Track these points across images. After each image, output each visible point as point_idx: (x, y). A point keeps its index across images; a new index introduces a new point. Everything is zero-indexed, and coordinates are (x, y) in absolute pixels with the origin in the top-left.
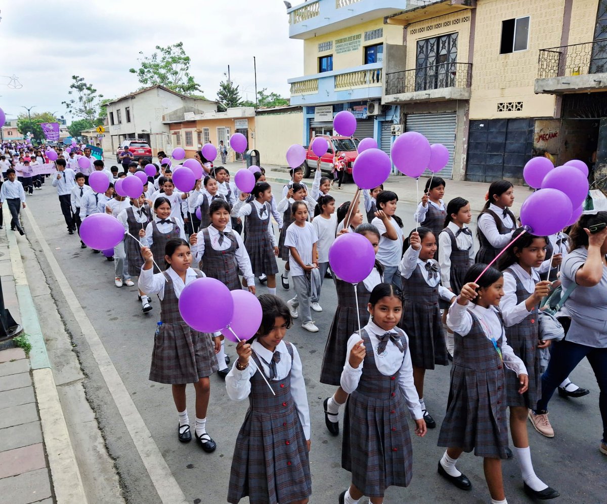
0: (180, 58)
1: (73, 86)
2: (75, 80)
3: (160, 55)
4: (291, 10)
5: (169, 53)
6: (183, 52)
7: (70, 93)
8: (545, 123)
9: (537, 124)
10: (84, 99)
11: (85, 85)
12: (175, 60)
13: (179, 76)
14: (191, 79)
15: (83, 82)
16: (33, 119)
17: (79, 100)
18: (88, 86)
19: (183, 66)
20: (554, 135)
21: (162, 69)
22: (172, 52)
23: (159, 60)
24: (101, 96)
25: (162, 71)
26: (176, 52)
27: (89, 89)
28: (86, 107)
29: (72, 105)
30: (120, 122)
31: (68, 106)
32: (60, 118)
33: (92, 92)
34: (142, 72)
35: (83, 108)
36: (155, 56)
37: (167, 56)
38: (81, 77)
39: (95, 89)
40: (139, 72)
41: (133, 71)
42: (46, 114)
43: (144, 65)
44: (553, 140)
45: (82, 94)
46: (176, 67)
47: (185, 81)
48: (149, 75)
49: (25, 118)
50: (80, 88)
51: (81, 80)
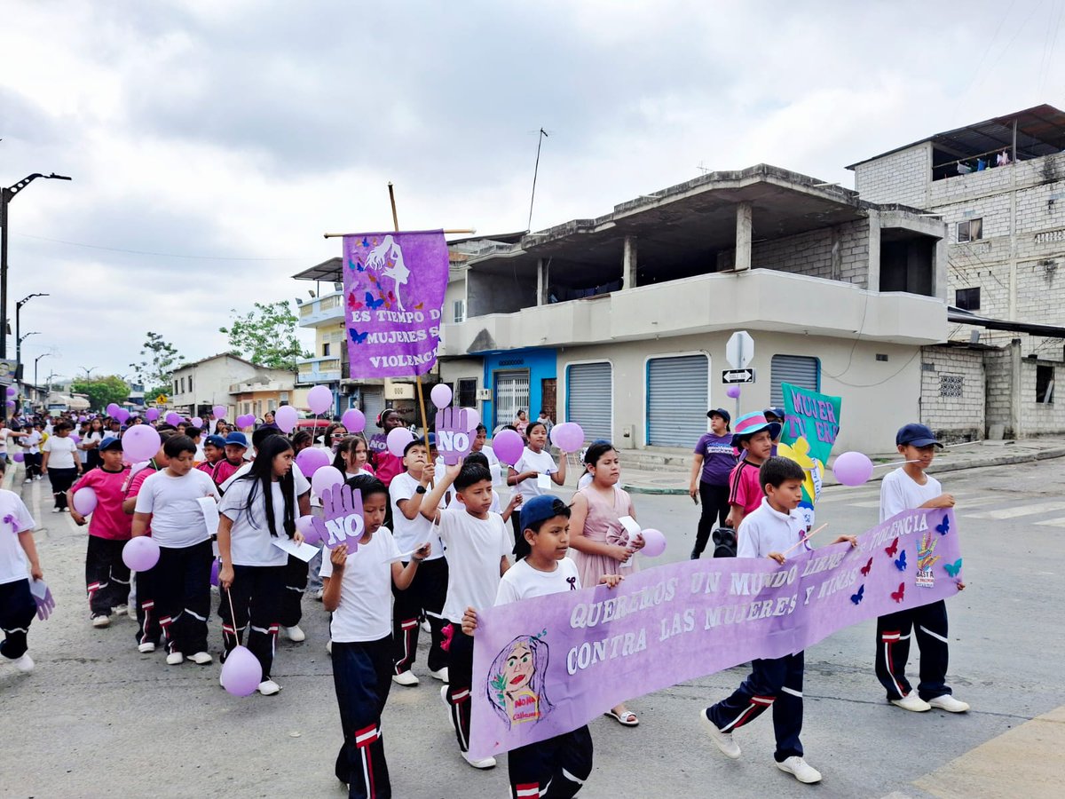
0: (284, 318)
1: (147, 345)
2: (150, 338)
3: (259, 314)
4: (301, 305)
5: (271, 312)
6: (288, 312)
7: (142, 353)
8: (402, 403)
9: (394, 403)
10: (161, 361)
11: (163, 344)
12: (278, 320)
13: (279, 339)
14: (295, 343)
15: (160, 340)
16: (93, 383)
17: (152, 362)
18: (166, 345)
19: (288, 327)
20: (412, 411)
21: (260, 330)
22: (273, 312)
23: (256, 320)
24: (182, 358)
25: (260, 332)
26: (279, 311)
27: (167, 349)
28: (161, 371)
29: (144, 368)
30: (183, 392)
31: (137, 369)
32: (137, 383)
33: (171, 354)
34: (235, 332)
35: (158, 373)
36: (251, 315)
37: (267, 316)
38: (158, 334)
39: (175, 349)
40: (231, 331)
41: (224, 331)
42: (113, 377)
43: (237, 324)
44: (410, 414)
45: (158, 354)
46: (279, 328)
47: (287, 345)
48: (243, 336)
49: (84, 382)
50: (156, 348)
51: (159, 337)
